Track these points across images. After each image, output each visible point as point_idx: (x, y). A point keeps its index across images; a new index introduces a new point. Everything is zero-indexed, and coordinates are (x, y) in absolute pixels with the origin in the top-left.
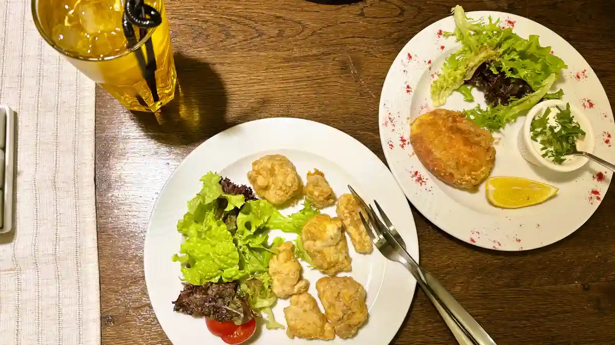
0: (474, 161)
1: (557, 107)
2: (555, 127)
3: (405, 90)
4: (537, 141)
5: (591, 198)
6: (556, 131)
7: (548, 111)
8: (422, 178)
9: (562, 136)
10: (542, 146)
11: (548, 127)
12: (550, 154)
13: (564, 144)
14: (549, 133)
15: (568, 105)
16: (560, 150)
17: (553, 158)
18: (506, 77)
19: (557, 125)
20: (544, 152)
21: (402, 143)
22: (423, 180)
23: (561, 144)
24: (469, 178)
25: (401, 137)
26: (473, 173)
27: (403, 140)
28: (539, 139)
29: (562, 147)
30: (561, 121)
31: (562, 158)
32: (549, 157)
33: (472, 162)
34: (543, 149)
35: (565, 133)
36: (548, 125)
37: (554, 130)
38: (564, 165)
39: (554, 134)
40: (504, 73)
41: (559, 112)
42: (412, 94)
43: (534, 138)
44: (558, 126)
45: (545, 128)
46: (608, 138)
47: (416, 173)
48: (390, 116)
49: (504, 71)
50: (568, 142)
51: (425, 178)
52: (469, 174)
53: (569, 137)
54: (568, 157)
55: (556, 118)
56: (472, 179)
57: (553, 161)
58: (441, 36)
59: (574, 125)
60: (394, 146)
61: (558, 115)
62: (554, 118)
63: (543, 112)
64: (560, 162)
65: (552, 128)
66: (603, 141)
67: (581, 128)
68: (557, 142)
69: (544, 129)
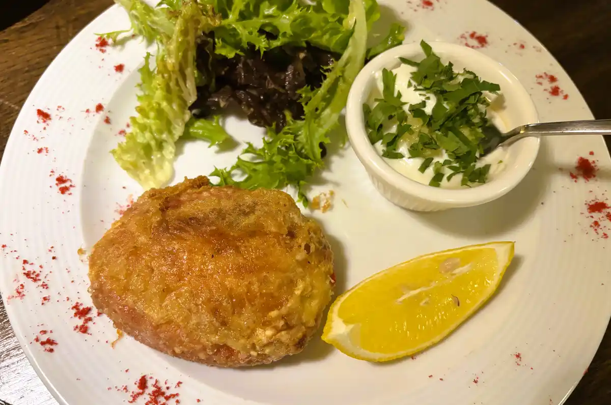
0: (264, 281)
1: (404, 60)
2: (424, 104)
3: (56, 189)
4: (401, 156)
5: (596, 223)
6: (428, 110)
7: (389, 78)
8: (164, 389)
9: (450, 118)
10: (418, 162)
11: (408, 112)
12: (448, 172)
13: (466, 132)
14: (416, 124)
15: (426, 46)
16: (465, 149)
17: (459, 177)
18: (262, 53)
19: (423, 98)
20: (430, 172)
21: (80, 322)
22: (168, 393)
23: (458, 134)
24: (269, 332)
25: (76, 307)
26: (274, 314)
27: (82, 312)
28: (403, 149)
29: (465, 140)
30: (428, 83)
31: (479, 165)
32: (449, 178)
33: (255, 287)
34: (423, 168)
35: (454, 104)
36: (406, 108)
37: (423, 112)
38: (491, 180)
39: (429, 121)
40: (252, 46)
41: (414, 69)
42: (76, 192)
43: (391, 153)
44: (428, 98)
45: (403, 118)
46: (554, 84)
47: (143, 383)
48: (28, 268)
49: (249, 44)
50: (469, 123)
51: (172, 384)
52: (265, 325)
53: (466, 110)
54: (490, 159)
55: (414, 83)
56: (279, 331)
57: (464, 183)
58: (108, 49)
59: (461, 79)
60: (57, 340)
61: (415, 76)
62: (410, 85)
63: (381, 86)
64: (479, 177)
65: (417, 111)
66: (548, 95)
67: (482, 78)
68: (446, 135)
69: (401, 122)
